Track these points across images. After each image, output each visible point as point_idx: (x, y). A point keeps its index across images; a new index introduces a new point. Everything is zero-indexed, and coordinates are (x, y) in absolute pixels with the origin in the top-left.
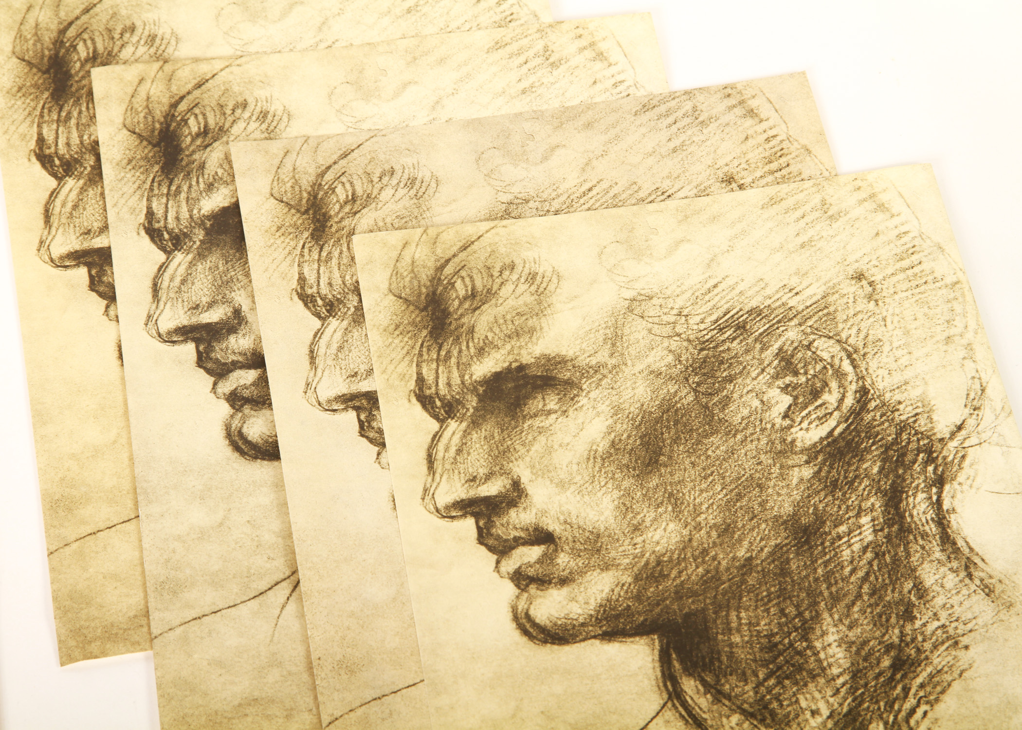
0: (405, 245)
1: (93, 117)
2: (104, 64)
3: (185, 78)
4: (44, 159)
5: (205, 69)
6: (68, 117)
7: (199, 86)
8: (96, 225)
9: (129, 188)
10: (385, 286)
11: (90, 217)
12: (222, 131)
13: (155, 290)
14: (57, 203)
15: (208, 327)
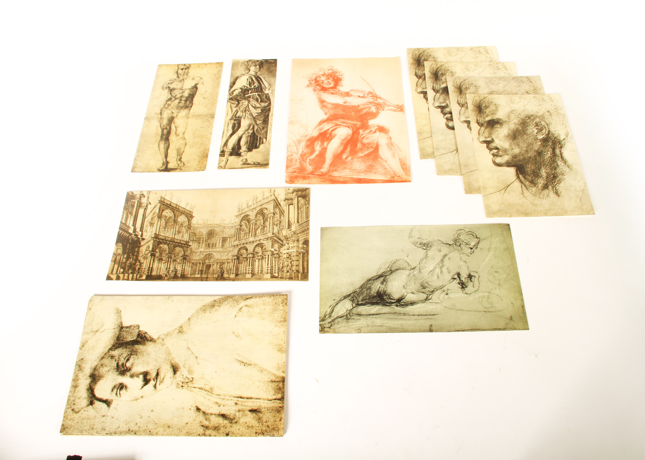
0: (475, 97)
1: (424, 69)
2: (426, 61)
3: (439, 65)
4: (416, 76)
5: (442, 63)
6: (420, 69)
7: (441, 66)
8: (425, 87)
9: (430, 82)
10: (471, 103)
11: (424, 86)
12: (445, 74)
13: (434, 99)
14: (418, 83)
15: (443, 106)
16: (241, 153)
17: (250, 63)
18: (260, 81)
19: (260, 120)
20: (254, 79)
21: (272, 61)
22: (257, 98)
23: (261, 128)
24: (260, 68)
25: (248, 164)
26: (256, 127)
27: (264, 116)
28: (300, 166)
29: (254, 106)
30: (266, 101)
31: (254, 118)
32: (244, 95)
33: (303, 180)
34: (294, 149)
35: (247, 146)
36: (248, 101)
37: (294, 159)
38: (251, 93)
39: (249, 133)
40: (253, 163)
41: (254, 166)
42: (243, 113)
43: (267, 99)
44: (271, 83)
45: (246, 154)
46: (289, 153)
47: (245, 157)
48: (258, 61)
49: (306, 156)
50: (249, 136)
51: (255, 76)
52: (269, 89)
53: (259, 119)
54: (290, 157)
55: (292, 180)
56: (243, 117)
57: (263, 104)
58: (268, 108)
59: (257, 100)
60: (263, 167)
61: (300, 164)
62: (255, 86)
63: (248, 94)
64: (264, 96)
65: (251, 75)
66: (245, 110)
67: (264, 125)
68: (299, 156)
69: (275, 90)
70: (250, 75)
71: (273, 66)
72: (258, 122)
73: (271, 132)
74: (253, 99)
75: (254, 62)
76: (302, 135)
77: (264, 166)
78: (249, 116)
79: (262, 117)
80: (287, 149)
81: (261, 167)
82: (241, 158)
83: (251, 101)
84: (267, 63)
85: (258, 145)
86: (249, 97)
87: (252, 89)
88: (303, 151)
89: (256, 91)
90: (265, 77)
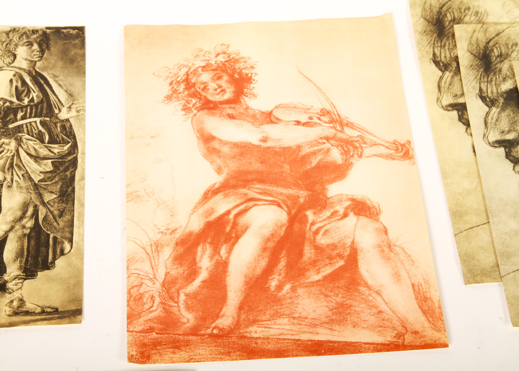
1: (455, 45)
2: (458, 23)
3: (492, 31)
4: (437, 63)
5: (499, 28)
6: (445, 45)
7: (497, 35)
8: (459, 93)
9: (472, 78)
11: (456, 89)
12: (508, 55)
13: (486, 123)
14: (443, 82)
15: (508, 141)
16: (6, 282)
17: (15, 38)
18: (45, 86)
19: (52, 192)
20: (28, 79)
21: (72, 31)
22: (40, 131)
23: (56, 213)
24: (42, 52)
25: (27, 313)
26: (42, 212)
27: (61, 179)
28: (163, 315)
29: (33, 153)
30: (63, 139)
31: (36, 186)
32: (6, 124)
33: (174, 353)
34: (146, 267)
35: (21, 262)
36: (16, 139)
37: (147, 295)
38: (23, 118)
39: (24, 227)
40: (39, 310)
41: (43, 317)
42: (4, 172)
43: (68, 137)
44: (75, 90)
45: (20, 285)
46: (133, 278)
47: (17, 295)
48: (34, 32)
49: (178, 286)
50: (25, 235)
51: (29, 73)
52: (70, 107)
53: (49, 188)
54: (135, 289)
55: (146, 354)
56: (5, 184)
57: (57, 149)
58: (70, 158)
59: (41, 138)
60: (66, 320)
61: (164, 308)
62: (32, 100)
63: (16, 120)
64: (59, 125)
65: (20, 69)
66: (11, 166)
67: (64, 205)
68: (158, 285)
69: (84, 111)
70: (18, 70)
71: (75, 46)
72: (48, 197)
73: (83, 222)
74: (29, 134)
75: (25, 33)
76: (162, 229)
77: (69, 317)
78: (21, 181)
79: (56, 183)
80: (128, 268)
81: (62, 321)
82: (7, 297)
83: (24, 141)
84: (60, 38)
85: (50, 261)
86: (19, 129)
87: (26, 107)
88: (167, 274)
89: (36, 113)
90: (57, 74)
